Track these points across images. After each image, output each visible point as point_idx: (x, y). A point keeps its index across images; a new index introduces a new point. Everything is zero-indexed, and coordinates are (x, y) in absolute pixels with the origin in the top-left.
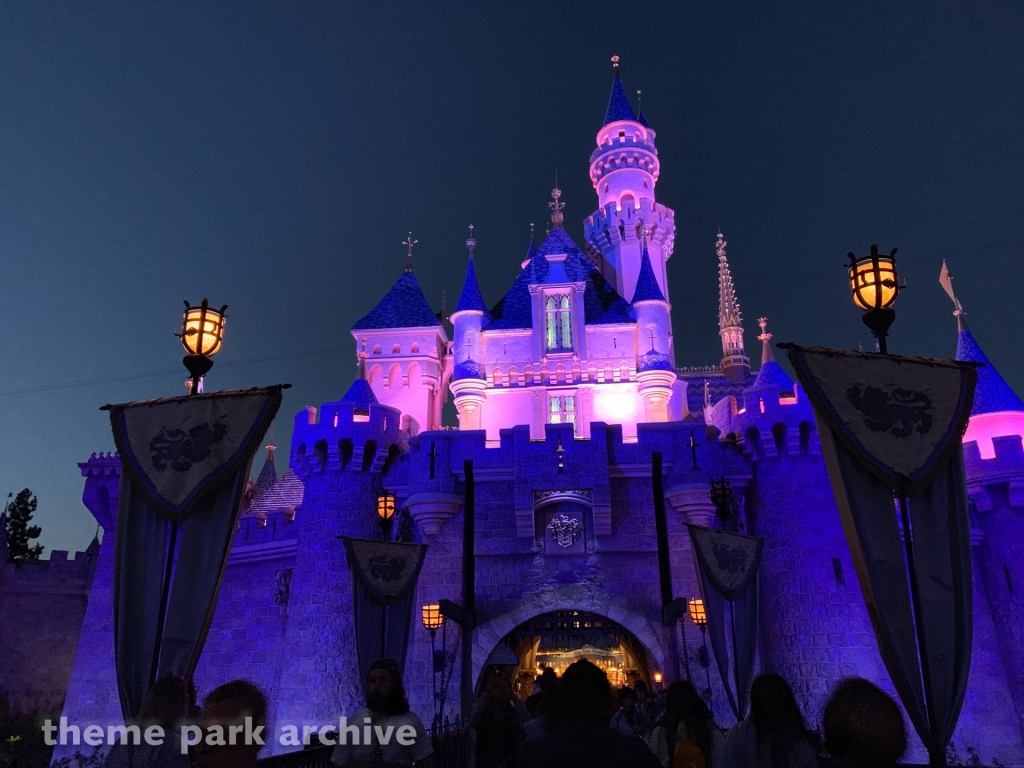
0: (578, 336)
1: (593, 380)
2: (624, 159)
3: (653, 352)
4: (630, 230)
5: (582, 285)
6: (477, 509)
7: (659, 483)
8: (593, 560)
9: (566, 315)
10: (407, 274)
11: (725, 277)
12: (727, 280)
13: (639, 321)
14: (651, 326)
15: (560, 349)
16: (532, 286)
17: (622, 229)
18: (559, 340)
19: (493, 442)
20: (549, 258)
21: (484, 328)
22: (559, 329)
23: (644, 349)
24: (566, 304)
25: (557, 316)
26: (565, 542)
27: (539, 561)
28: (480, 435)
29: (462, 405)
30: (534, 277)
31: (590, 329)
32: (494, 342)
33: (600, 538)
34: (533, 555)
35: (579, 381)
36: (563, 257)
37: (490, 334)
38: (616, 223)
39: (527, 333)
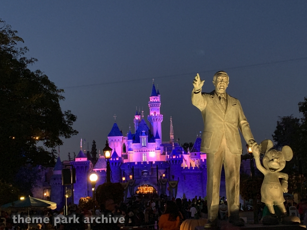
0: (147, 144)
1: (149, 151)
2: (154, 105)
3: (158, 147)
4: (155, 120)
5: (147, 136)
6: (134, 172)
7: (157, 169)
8: (149, 178)
9: (145, 141)
10: (115, 123)
11: (171, 125)
12: (172, 126)
13: (156, 142)
14: (158, 143)
15: (144, 146)
16: (140, 136)
17: (154, 119)
18: (144, 145)
19: (136, 163)
20: (142, 131)
21: (133, 143)
22: (144, 143)
23: (156, 147)
24: (145, 139)
25: (144, 141)
26: (145, 176)
27: (142, 178)
28: (134, 163)
29: (130, 155)
30: (140, 134)
31: (149, 143)
32: (134, 145)
33: (150, 176)
34: (141, 178)
35: (147, 151)
36: (145, 131)
37: (134, 144)
38: (153, 119)
39: (139, 144)
